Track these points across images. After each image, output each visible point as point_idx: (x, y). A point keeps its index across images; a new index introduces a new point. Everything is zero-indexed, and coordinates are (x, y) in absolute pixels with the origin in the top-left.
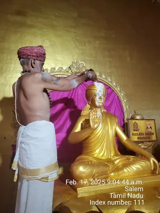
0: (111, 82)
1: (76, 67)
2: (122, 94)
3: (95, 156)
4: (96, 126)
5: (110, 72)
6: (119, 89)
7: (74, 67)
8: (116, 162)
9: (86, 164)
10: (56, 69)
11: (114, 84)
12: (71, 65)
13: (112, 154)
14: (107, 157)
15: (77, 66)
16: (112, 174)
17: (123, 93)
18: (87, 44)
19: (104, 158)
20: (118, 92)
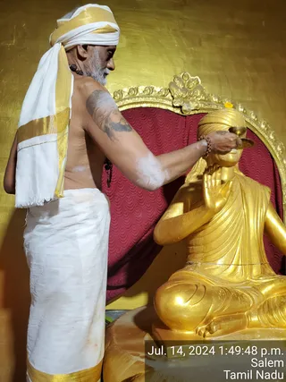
0: (256, 122)
1: (181, 86)
2: (279, 149)
3: (216, 272)
4: (218, 204)
5: (253, 102)
6: (272, 137)
7: (177, 88)
8: (264, 291)
9: (191, 290)
10: (140, 91)
11: (263, 126)
12: (171, 84)
13: (255, 271)
14: (242, 278)
15: (184, 84)
16: (255, 319)
17: (281, 147)
18: (204, 43)
19: (234, 279)
20: (271, 143)
